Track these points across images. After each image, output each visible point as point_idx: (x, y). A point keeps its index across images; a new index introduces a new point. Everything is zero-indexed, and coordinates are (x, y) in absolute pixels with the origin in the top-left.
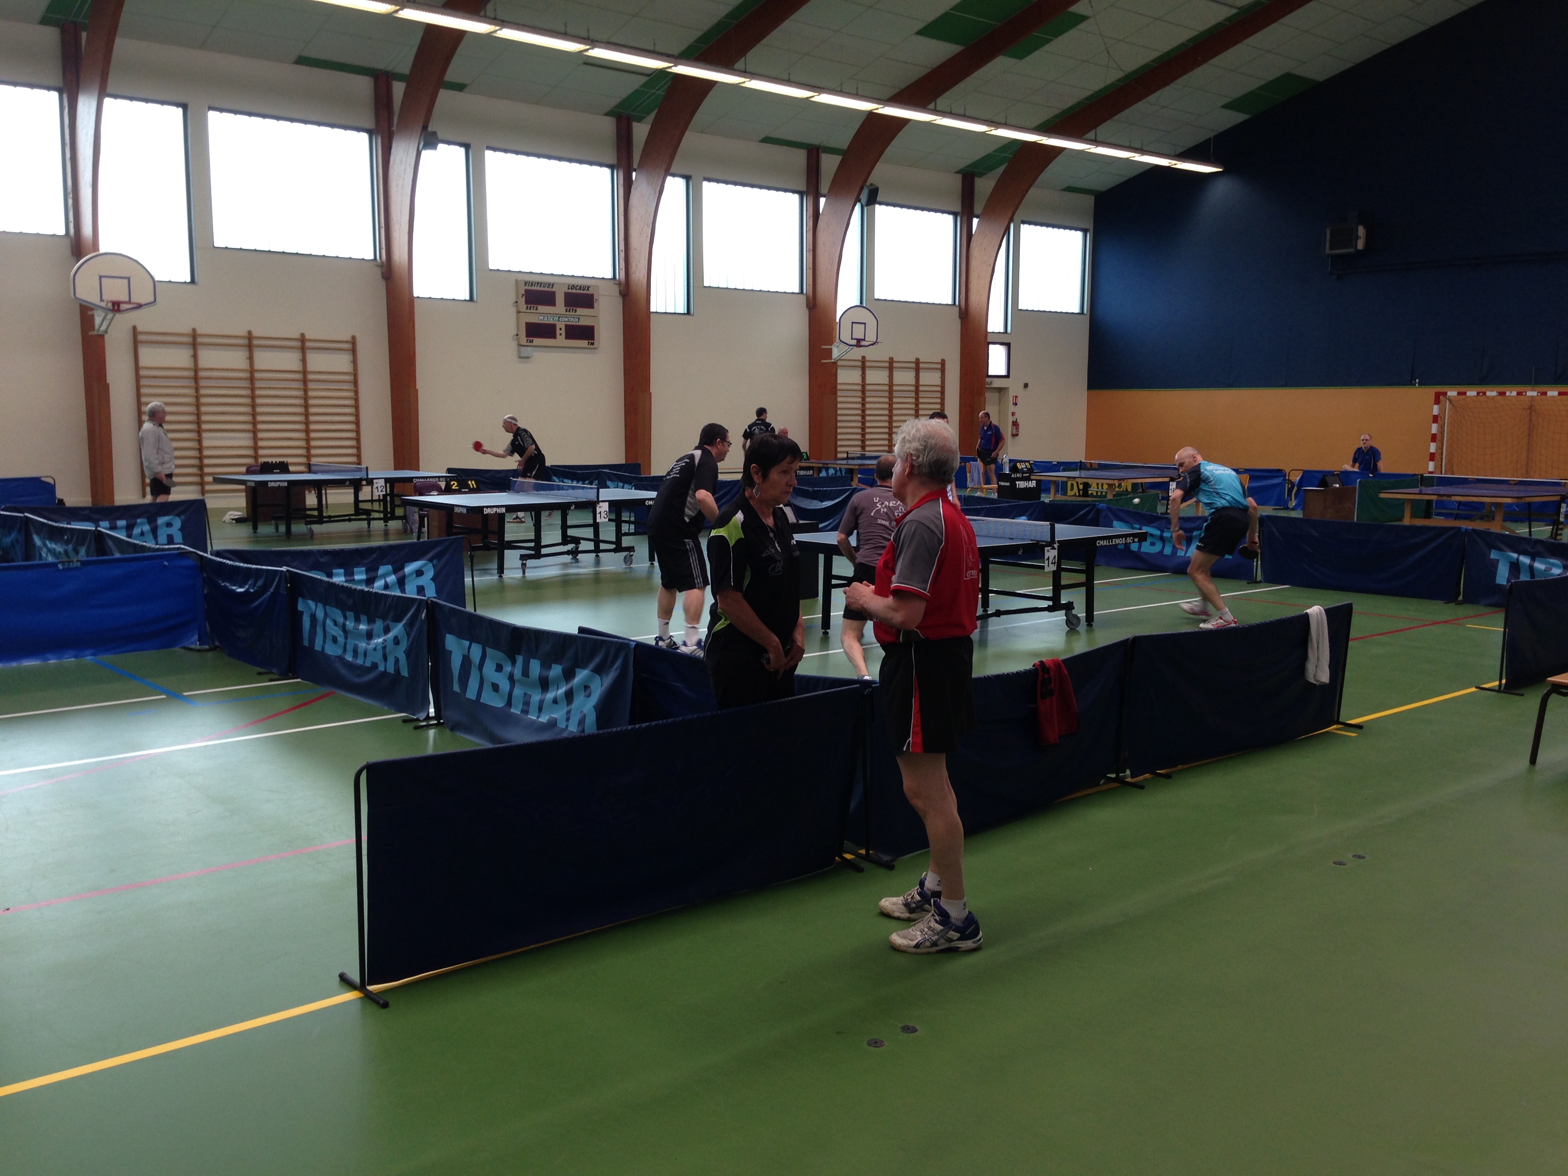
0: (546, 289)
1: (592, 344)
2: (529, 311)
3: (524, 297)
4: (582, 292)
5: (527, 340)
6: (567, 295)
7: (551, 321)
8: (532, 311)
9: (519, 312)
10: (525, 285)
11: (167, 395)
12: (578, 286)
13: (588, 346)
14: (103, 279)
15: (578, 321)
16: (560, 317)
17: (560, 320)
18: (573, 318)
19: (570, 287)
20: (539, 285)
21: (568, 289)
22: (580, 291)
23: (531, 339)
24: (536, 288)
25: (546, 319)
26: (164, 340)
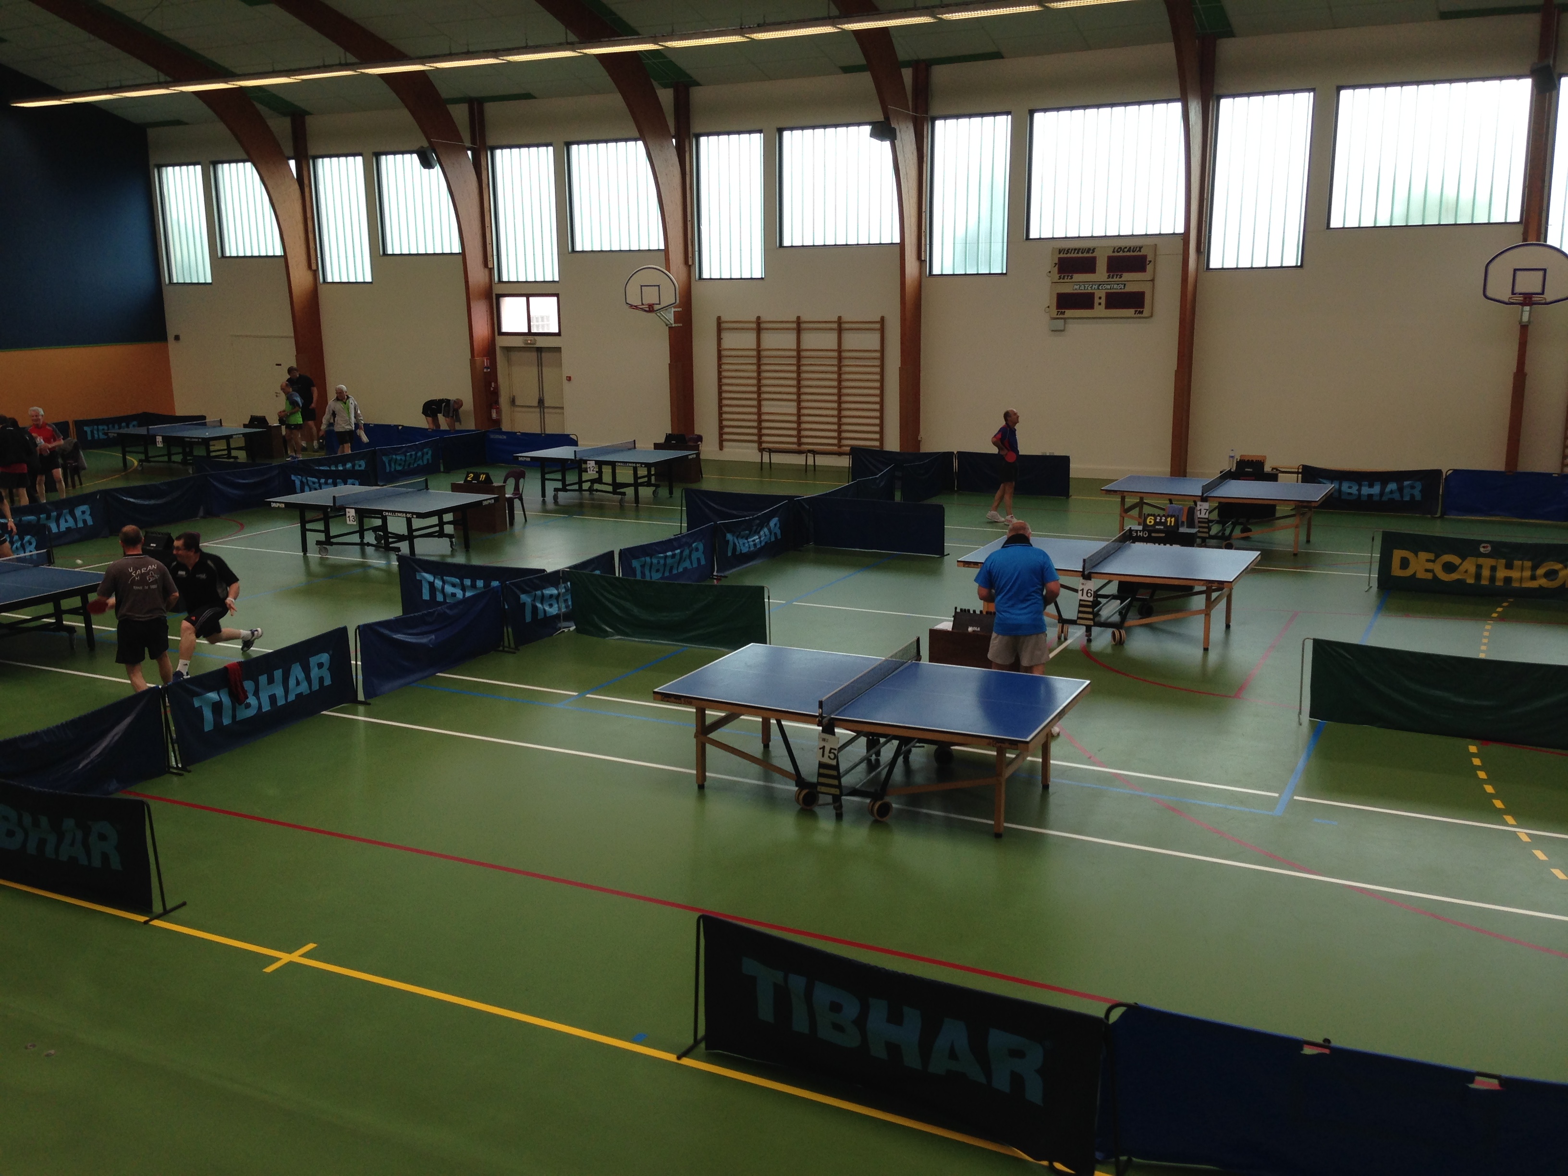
0: (1085, 255)
1: (1141, 312)
2: (1061, 280)
3: (1057, 266)
4: (1132, 254)
5: (1058, 312)
6: (1110, 258)
7: (1090, 291)
8: (1066, 280)
9: (1052, 283)
10: (1059, 254)
11: (736, 371)
12: (1126, 248)
13: (1136, 315)
14: (643, 288)
15: (1124, 286)
16: (1100, 285)
17: (1100, 288)
18: (1118, 284)
19: (1116, 250)
20: (1076, 251)
21: (1114, 252)
22: (1128, 254)
23: (1063, 311)
24: (1072, 255)
25: (1083, 288)
26: (739, 327)
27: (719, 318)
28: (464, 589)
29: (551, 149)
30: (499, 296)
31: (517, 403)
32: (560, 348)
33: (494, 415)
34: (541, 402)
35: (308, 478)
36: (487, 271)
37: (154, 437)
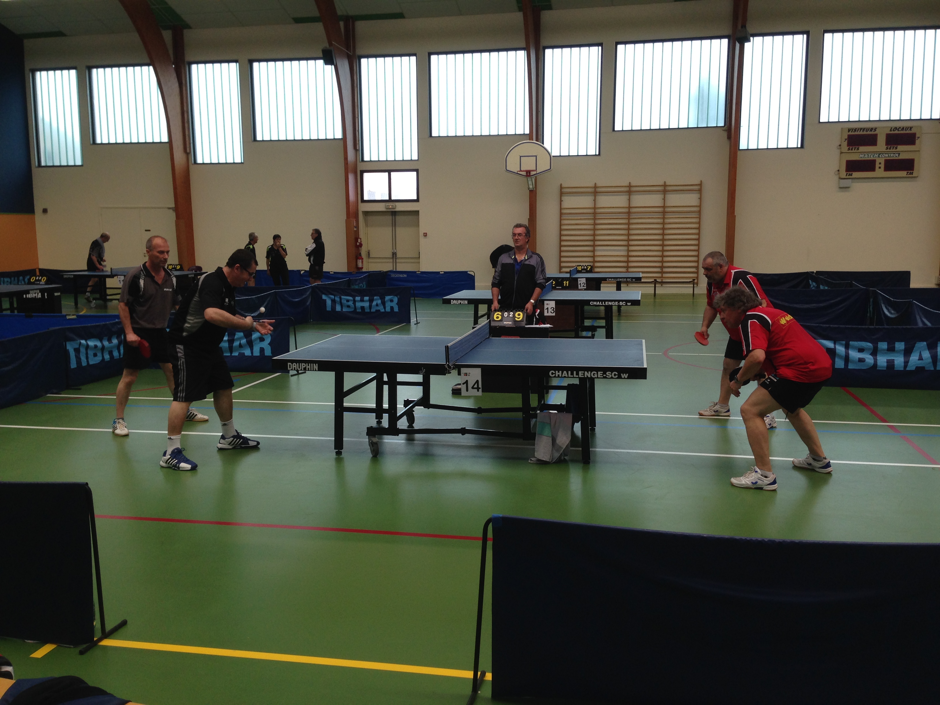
0: (869, 133)
1: (912, 174)
2: (850, 151)
3: (847, 141)
4: (904, 132)
5: (847, 174)
6: (888, 135)
7: (872, 158)
8: (853, 151)
9: (841, 153)
10: (850, 131)
11: (577, 224)
12: (900, 128)
13: (908, 176)
14: (522, 158)
15: (899, 155)
16: (880, 154)
17: (880, 156)
18: (894, 154)
19: (892, 130)
20: (862, 130)
21: (891, 130)
22: (902, 132)
23: (851, 173)
24: (858, 133)
25: (867, 157)
26: (577, 192)
27: (561, 185)
29: (413, 59)
30: (362, 172)
31: (371, 256)
32: (418, 211)
33: (359, 263)
34: (394, 254)
36: (356, 152)
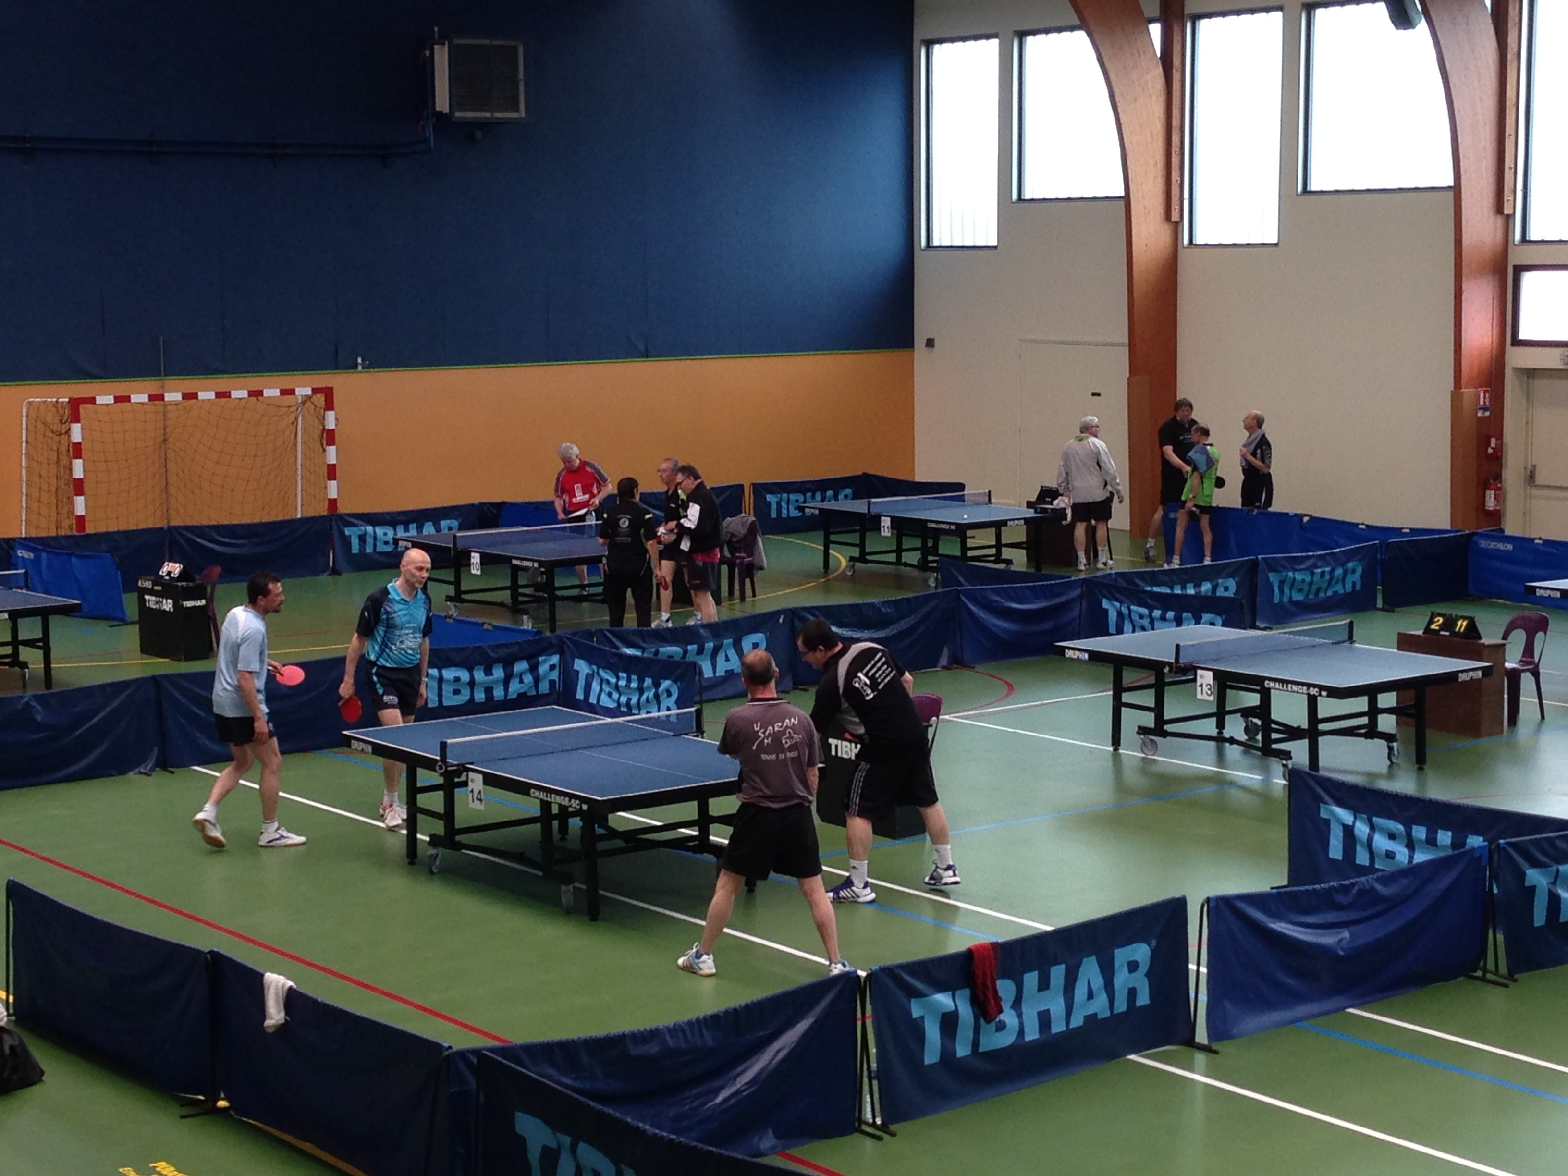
28: (1411, 845)
30: (1520, 269)
31: (1539, 480)
33: (1491, 503)
35: (1133, 607)
36: (1500, 220)
37: (877, 518)
